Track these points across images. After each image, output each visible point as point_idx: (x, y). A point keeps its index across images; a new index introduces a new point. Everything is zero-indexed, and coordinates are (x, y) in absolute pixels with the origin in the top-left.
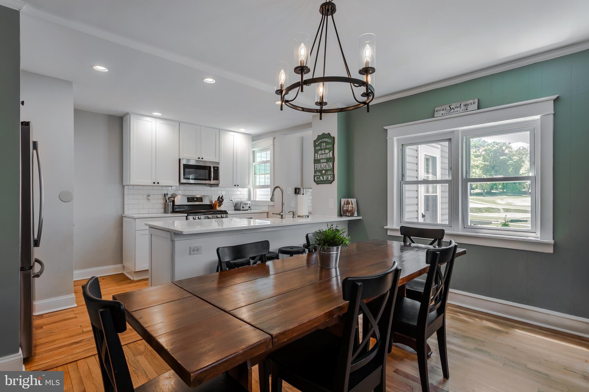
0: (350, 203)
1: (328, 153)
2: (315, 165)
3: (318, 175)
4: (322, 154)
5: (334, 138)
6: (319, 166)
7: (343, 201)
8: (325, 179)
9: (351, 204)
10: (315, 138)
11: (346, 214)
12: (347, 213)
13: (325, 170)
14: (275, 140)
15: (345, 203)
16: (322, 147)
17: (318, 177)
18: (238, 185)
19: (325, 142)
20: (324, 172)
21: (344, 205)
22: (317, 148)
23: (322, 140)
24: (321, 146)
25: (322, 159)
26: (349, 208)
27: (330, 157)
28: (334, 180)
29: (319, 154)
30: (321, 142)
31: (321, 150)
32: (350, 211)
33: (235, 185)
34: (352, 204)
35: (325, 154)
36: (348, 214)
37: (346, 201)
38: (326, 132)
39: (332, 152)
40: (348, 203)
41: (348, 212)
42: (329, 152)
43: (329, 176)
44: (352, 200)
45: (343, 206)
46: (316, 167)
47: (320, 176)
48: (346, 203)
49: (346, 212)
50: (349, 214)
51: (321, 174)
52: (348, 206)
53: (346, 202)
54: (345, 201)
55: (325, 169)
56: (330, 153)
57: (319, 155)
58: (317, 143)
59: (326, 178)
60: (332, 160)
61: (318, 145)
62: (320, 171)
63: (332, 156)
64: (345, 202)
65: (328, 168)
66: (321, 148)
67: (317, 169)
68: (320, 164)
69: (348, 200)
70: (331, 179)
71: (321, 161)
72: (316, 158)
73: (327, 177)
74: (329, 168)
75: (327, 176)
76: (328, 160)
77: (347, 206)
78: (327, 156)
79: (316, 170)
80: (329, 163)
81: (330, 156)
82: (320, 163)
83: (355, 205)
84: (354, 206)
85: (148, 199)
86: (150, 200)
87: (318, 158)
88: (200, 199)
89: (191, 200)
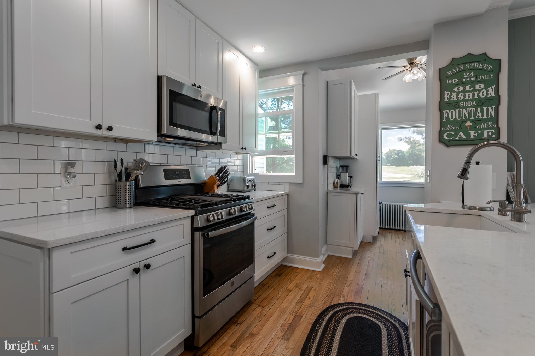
1: (484, 90)
2: (444, 111)
3: (452, 131)
4: (464, 91)
5: (500, 60)
6: (453, 114)
7: (509, 176)
8: (472, 137)
10: (444, 62)
13: (472, 121)
16: (464, 80)
17: (453, 133)
18: (245, 149)
19: (474, 69)
20: (469, 124)
22: (450, 81)
23: (464, 67)
24: (462, 77)
25: (464, 100)
27: (489, 96)
28: (498, 138)
29: (454, 92)
30: (464, 70)
31: (463, 84)
33: (242, 148)
35: (474, 91)
38: (477, 51)
39: (493, 87)
42: (486, 88)
43: (486, 132)
46: (445, 115)
47: (457, 132)
51: (461, 128)
55: (472, 118)
56: (490, 89)
57: (454, 94)
58: (450, 73)
59: (476, 134)
60: (496, 101)
61: (451, 75)
62: (461, 123)
63: (493, 95)
64: (512, 178)
65: (481, 117)
66: (461, 80)
67: (448, 118)
68: (457, 110)
70: (492, 135)
71: (462, 104)
72: (446, 100)
73: (478, 133)
74: (485, 117)
75: (480, 132)
76: (481, 103)
78: (481, 94)
79: (445, 120)
80: (485, 108)
81: (487, 94)
82: (459, 108)
85: (70, 173)
86: (74, 177)
87: (452, 100)
88: (185, 173)
89: (171, 176)
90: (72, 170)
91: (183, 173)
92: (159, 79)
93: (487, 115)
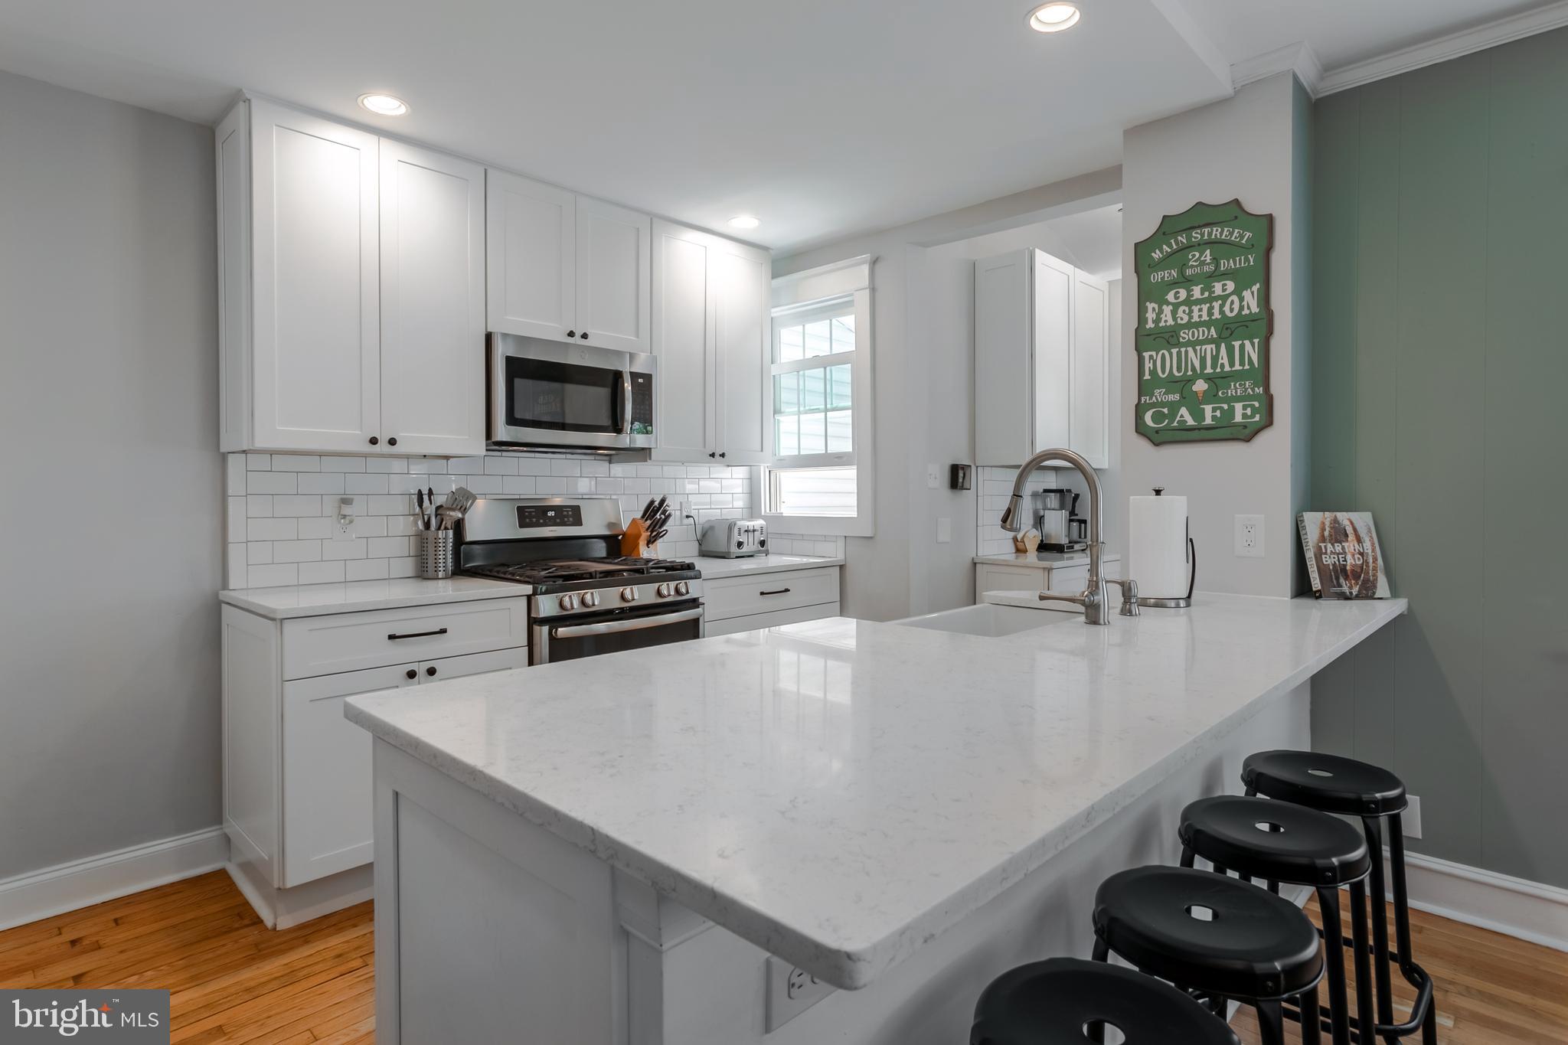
0: (1346, 535)
1: (1235, 298)
2: (1146, 355)
3: (1163, 404)
4: (1189, 302)
5: (1270, 218)
6: (1165, 362)
7: (1313, 522)
8: (1208, 421)
9: (1351, 537)
10: (1148, 228)
11: (1340, 586)
12: (1342, 580)
13: (1209, 379)
14: (878, 266)
15: (1326, 533)
16: (1189, 272)
17: (1166, 411)
18: (723, 455)
19: (1210, 243)
20: (1200, 386)
21: (1322, 545)
22: (1157, 277)
23: (1189, 238)
24: (1184, 265)
25: (1190, 325)
26: (1350, 560)
27: (1246, 312)
28: (1269, 422)
29: (1168, 303)
30: (1190, 247)
31: (1186, 282)
32: (1353, 571)
33: (713, 455)
34: (1359, 540)
35: (1211, 299)
36: (1346, 589)
37: (1327, 524)
38: (1217, 196)
39: (1255, 288)
40: (1339, 534)
41: (1346, 578)
42: (1238, 292)
43: (1238, 407)
44: (1355, 516)
45: (1320, 547)
46: (1148, 365)
47: (1174, 408)
48: (1330, 535)
49: (1337, 579)
50: (1351, 587)
51: (1183, 397)
52: (1343, 548)
53: (1328, 529)
54: (1323, 523)
55: (1209, 370)
56: (1247, 294)
57: (1167, 309)
58: (1157, 255)
59: (1218, 414)
60: (1263, 325)
61: (1161, 260)
62: (1181, 384)
63: (1255, 309)
64: (1323, 530)
65: (1227, 368)
66: (1182, 273)
67: (1153, 372)
68: (1174, 351)
69: (1335, 521)
70: (1253, 416)
71: (1185, 335)
72: (1150, 325)
73: (1221, 409)
74: (1237, 367)
75: (1226, 407)
76: (1229, 330)
77: (1338, 548)
78: (1227, 309)
79: (1147, 377)
80: (1237, 344)
81: (1241, 308)
82: (1178, 345)
83: (1373, 545)
84: (1367, 545)
85: (344, 517)
86: (351, 522)
87: (1162, 324)
88: (570, 513)
89: (534, 520)
90: (347, 510)
91: (565, 513)
92: (489, 338)
93: (1242, 363)
